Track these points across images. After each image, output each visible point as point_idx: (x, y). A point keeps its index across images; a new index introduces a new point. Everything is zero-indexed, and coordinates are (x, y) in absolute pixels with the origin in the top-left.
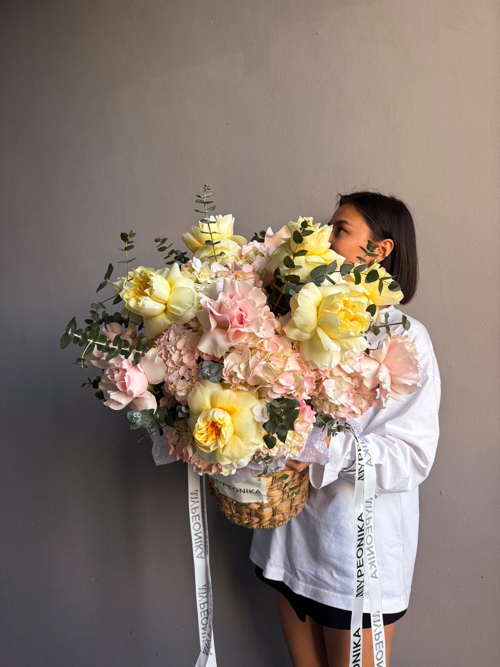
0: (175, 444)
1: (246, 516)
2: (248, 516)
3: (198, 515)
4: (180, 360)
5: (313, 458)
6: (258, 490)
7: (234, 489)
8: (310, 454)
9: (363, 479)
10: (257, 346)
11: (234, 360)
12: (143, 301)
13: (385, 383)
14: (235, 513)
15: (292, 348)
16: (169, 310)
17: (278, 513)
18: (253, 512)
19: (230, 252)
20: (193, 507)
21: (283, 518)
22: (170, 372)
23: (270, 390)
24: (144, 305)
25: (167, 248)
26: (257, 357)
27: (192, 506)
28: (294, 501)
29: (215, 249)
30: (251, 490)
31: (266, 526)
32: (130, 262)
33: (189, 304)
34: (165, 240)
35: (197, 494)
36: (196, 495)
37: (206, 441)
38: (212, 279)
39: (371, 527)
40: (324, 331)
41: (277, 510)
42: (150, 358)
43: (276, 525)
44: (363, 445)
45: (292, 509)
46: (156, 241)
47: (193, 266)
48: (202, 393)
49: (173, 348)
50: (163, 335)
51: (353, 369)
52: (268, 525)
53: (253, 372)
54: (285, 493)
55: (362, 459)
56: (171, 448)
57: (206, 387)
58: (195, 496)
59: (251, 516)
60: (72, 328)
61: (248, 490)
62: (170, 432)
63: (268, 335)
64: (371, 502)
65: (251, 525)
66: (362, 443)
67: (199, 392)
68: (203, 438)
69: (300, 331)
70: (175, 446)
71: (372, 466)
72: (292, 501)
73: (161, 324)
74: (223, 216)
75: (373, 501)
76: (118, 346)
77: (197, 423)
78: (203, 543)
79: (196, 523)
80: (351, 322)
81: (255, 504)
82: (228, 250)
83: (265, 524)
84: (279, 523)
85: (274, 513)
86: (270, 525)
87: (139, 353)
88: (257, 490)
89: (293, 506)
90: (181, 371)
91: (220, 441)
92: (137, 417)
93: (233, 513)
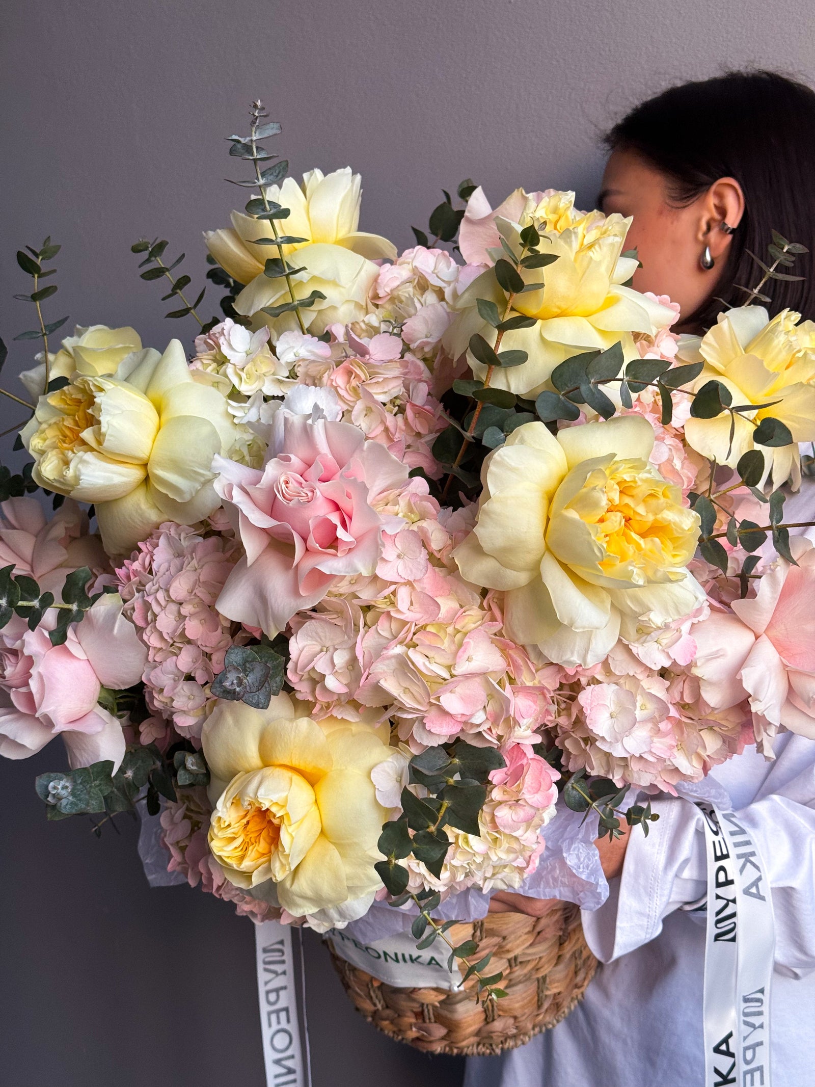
0: (183, 844)
1: (413, 1020)
2: (417, 1019)
3: (286, 1010)
4: (179, 631)
5: (562, 888)
6: (433, 958)
7: (369, 950)
8: (555, 880)
9: (733, 940)
10: (380, 602)
11: (319, 640)
12: (76, 467)
14: (383, 1009)
15: (481, 607)
16: (152, 480)
17: (499, 1016)
18: (428, 1011)
19: (342, 289)
20: (270, 986)
21: (517, 1028)
22: (155, 661)
23: (419, 723)
24: (77, 478)
25: (168, 270)
26: (380, 632)
27: (266, 983)
28: (546, 985)
29: (293, 284)
30: (414, 957)
31: (468, 1047)
32: (51, 331)
34: (160, 248)
35: (282, 951)
36: (281, 954)
37: (242, 858)
38: (278, 382)
39: (760, 1069)
40: (564, 566)
41: (495, 1008)
42: (101, 619)
43: (497, 1046)
44: (740, 838)
45: (542, 1004)
46: (136, 250)
47: (225, 350)
48: (237, 722)
49: (161, 595)
50: (140, 551)
51: (669, 657)
52: (473, 1045)
53: (369, 674)
54: (516, 966)
55: (729, 882)
56: (171, 856)
58: (276, 957)
59: (424, 1021)
61: (407, 957)
62: (171, 812)
63: (411, 571)
64: (759, 1000)
65: (426, 1045)
66: (732, 834)
67: (229, 720)
68: (236, 848)
69: (497, 564)
70: (182, 850)
71: (762, 898)
72: (542, 982)
73: (134, 521)
74: (325, 174)
75: (766, 998)
76: (8, 597)
77: (214, 813)
79: (278, 1031)
80: (642, 542)
81: (432, 992)
82: (335, 283)
83: (464, 1043)
84: (506, 1040)
85: (489, 1016)
86: (481, 1046)
87: (70, 610)
88: (428, 958)
89: (546, 996)
90: (185, 660)
91: (277, 860)
92: (58, 794)
93: (377, 1009)
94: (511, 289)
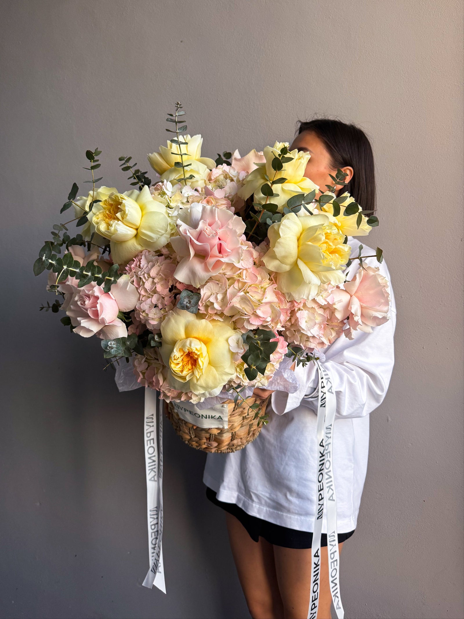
0: (144, 372)
1: (205, 441)
2: (207, 440)
3: (153, 439)
4: (154, 288)
5: (280, 386)
6: (220, 416)
7: (196, 415)
8: (278, 383)
9: (325, 407)
10: (235, 276)
11: (211, 290)
12: (115, 226)
13: (357, 316)
14: (194, 438)
15: (269, 279)
16: (140, 234)
17: (236, 438)
18: (212, 437)
19: (200, 175)
20: (149, 431)
21: (241, 442)
22: (142, 300)
23: (246, 321)
24: (116, 230)
25: (131, 167)
26: (235, 287)
27: (147, 430)
28: (252, 426)
29: (185, 171)
30: (213, 416)
31: (224, 450)
32: (97, 181)
33: (162, 229)
34: (130, 159)
35: (153, 418)
36: (152, 419)
37: (182, 371)
38: (183, 203)
39: (329, 452)
40: (305, 263)
41: (236, 435)
42: (122, 284)
43: (234, 449)
44: (325, 373)
45: (250, 433)
46: (121, 159)
47: (165, 190)
48: (176, 322)
49: (146, 275)
50: (134, 261)
51: (326, 301)
52: (225, 449)
53: (231, 302)
54: (245, 419)
55: (324, 387)
56: (140, 376)
57: (180, 316)
58: (150, 420)
59: (210, 441)
60: (46, 253)
61: (210, 416)
62: (139, 360)
63: (247, 265)
64: (330, 428)
65: (209, 450)
66: (324, 371)
67: (173, 321)
68: (179, 367)
69: (280, 262)
70: (143, 374)
71: (333, 393)
72: (251, 426)
73: (131, 249)
74: (192, 136)
75: (332, 428)
76: (92, 272)
77: (173, 353)
78: (156, 466)
79: (150, 447)
80: (331, 255)
81: (216, 430)
82: (198, 173)
83: (223, 449)
84: (237, 447)
85: (233, 438)
86: (228, 449)
87: (111, 280)
88: (218, 416)
89: (251, 431)
90: (154, 299)
91: (197, 371)
92: (112, 346)
93: (191, 438)
94: (277, 169)
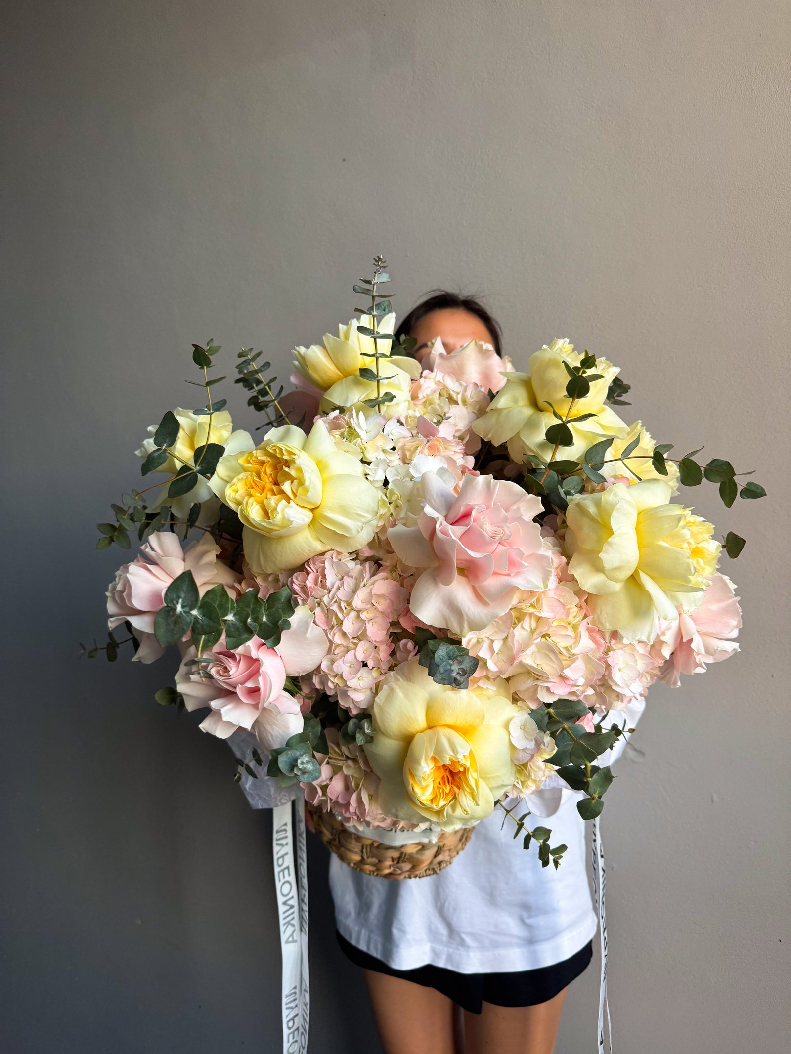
0: (324, 784)
1: (390, 863)
2: (393, 862)
3: (288, 868)
4: (361, 630)
10: (525, 607)
12: (283, 511)
14: (370, 858)
15: (577, 605)
16: (319, 520)
18: (405, 856)
20: (281, 854)
22: (335, 654)
24: (287, 520)
26: (525, 627)
27: (278, 853)
29: (380, 386)
34: (258, 354)
35: (285, 830)
36: (284, 832)
37: (434, 800)
38: (384, 451)
40: (650, 577)
42: (299, 626)
46: (241, 355)
47: (356, 429)
49: (343, 606)
50: (308, 572)
53: (520, 657)
57: (413, 682)
58: (282, 834)
59: (398, 863)
60: (183, 596)
67: (400, 695)
68: (429, 794)
69: (606, 577)
70: (324, 788)
73: (301, 548)
78: (296, 915)
79: (284, 883)
81: (415, 846)
82: (400, 389)
90: (361, 651)
91: (463, 794)
92: (304, 769)
93: (363, 858)
94: (576, 396)
